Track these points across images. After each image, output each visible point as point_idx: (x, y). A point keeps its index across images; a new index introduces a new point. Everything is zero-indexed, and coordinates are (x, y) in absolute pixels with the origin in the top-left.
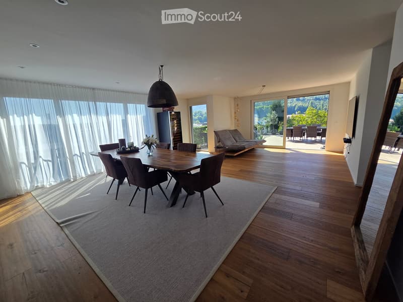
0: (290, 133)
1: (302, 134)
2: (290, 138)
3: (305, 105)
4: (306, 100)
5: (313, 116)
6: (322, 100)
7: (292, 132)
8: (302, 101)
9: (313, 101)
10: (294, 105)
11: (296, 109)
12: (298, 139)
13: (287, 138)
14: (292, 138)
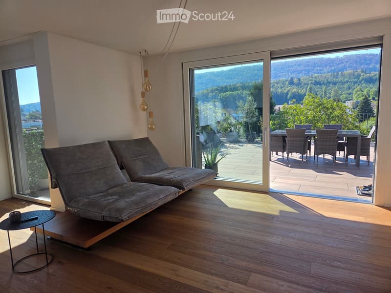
0: (281, 144)
1: (304, 146)
2: (280, 153)
3: (302, 91)
4: (303, 85)
5: (315, 108)
6: (324, 85)
7: (284, 141)
8: (297, 85)
9: (312, 85)
10: (286, 91)
11: (288, 97)
12: (296, 156)
13: (274, 153)
14: (285, 154)
